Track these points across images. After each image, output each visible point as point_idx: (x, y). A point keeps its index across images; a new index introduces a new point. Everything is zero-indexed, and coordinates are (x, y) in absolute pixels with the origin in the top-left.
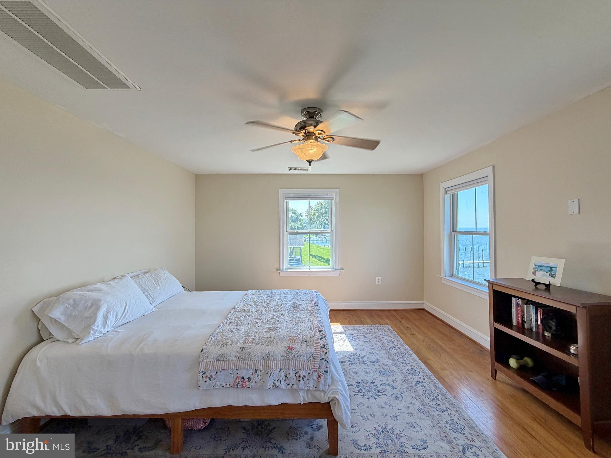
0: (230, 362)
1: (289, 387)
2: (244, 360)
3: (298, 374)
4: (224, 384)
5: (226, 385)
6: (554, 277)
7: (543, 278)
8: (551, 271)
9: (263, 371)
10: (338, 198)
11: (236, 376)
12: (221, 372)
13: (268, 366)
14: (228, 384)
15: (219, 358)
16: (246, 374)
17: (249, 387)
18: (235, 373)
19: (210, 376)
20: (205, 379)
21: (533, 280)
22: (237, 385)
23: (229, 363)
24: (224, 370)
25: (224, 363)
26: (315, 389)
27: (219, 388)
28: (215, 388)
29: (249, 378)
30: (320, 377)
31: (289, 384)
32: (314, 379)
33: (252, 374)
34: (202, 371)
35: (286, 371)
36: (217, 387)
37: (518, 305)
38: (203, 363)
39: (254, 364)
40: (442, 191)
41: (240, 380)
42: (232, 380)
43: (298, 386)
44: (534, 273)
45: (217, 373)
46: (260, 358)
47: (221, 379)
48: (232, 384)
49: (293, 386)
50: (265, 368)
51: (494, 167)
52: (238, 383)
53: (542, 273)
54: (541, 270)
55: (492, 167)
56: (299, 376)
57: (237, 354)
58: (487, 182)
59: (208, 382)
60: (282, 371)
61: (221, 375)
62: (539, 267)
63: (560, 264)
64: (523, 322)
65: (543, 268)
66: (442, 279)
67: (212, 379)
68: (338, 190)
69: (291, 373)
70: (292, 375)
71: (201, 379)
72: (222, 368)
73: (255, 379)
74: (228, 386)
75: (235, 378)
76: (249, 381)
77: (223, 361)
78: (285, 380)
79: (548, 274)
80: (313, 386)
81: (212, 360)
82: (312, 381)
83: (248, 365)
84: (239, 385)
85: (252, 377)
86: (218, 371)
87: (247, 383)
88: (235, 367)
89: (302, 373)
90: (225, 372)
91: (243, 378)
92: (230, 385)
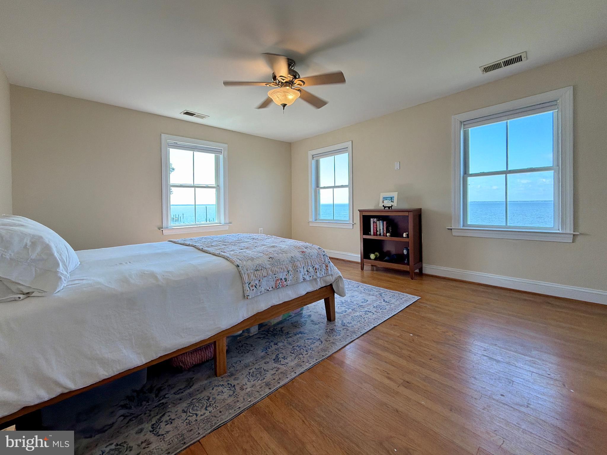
0: (267, 269)
1: (311, 278)
2: (278, 265)
3: (315, 267)
4: (268, 289)
5: (270, 288)
6: (393, 202)
7: (388, 203)
8: (392, 199)
9: (293, 271)
10: (226, 153)
11: (275, 279)
12: (263, 279)
13: (296, 266)
14: (271, 288)
15: (257, 268)
16: (282, 276)
17: (287, 285)
18: (274, 277)
19: (255, 285)
20: (252, 289)
21: (383, 206)
22: (279, 286)
23: (267, 271)
24: (264, 277)
25: (263, 271)
26: (326, 275)
27: (265, 293)
28: (261, 293)
29: (285, 279)
30: (327, 266)
31: (310, 277)
32: (324, 269)
33: (286, 275)
34: (247, 282)
35: (307, 268)
36: (263, 293)
37: (374, 222)
38: (245, 275)
39: (285, 267)
40: (310, 157)
41: (280, 281)
42: (273, 284)
43: (317, 276)
44: (383, 202)
45: (259, 281)
46: (288, 262)
47: (265, 285)
48: (274, 287)
49: (314, 277)
50: (294, 268)
51: (352, 142)
52: (279, 284)
53: (387, 201)
54: (386, 199)
55: (351, 141)
56: (316, 269)
57: (270, 263)
58: (347, 151)
59: (255, 290)
60: (304, 268)
61: (264, 282)
62: (385, 198)
63: (395, 195)
64: (377, 231)
65: (387, 199)
66: (310, 223)
67: (258, 287)
68: (226, 145)
69: (310, 268)
70: (311, 270)
71: (248, 289)
72: (263, 275)
73: (290, 278)
74: (271, 289)
75: (275, 281)
76: (286, 281)
77: (262, 270)
78: (308, 274)
79: (390, 201)
80: (325, 273)
81: (252, 271)
82: (323, 270)
83: (281, 269)
84: (280, 285)
85: (287, 277)
86: (260, 279)
87: (285, 283)
88: (272, 272)
89: (317, 266)
90: (266, 278)
91: (281, 279)
92: (272, 287)
